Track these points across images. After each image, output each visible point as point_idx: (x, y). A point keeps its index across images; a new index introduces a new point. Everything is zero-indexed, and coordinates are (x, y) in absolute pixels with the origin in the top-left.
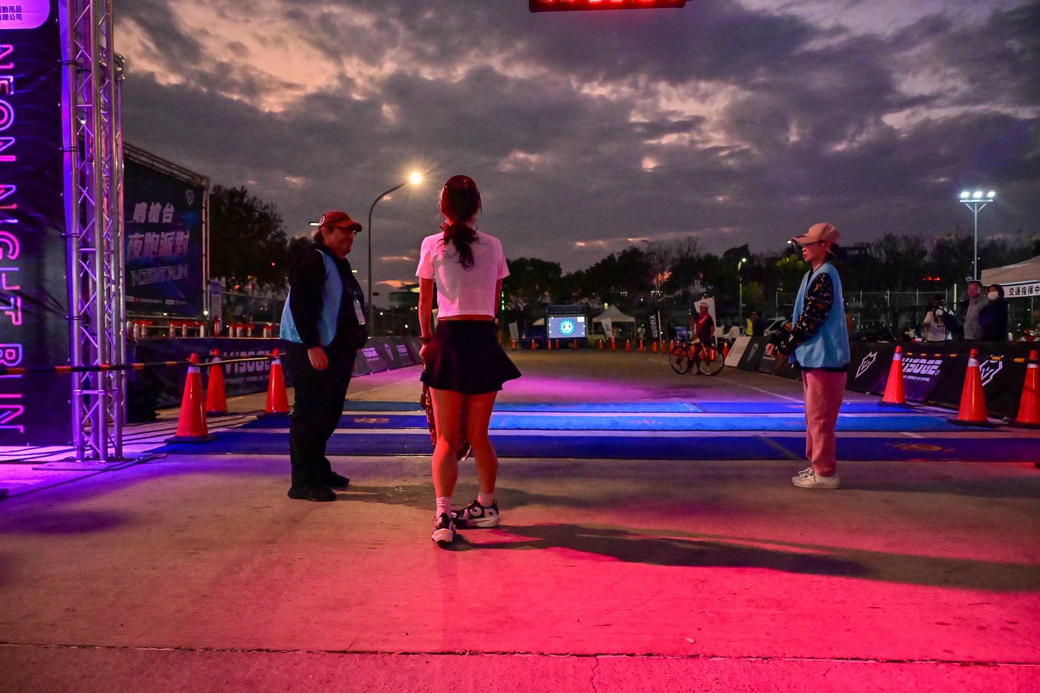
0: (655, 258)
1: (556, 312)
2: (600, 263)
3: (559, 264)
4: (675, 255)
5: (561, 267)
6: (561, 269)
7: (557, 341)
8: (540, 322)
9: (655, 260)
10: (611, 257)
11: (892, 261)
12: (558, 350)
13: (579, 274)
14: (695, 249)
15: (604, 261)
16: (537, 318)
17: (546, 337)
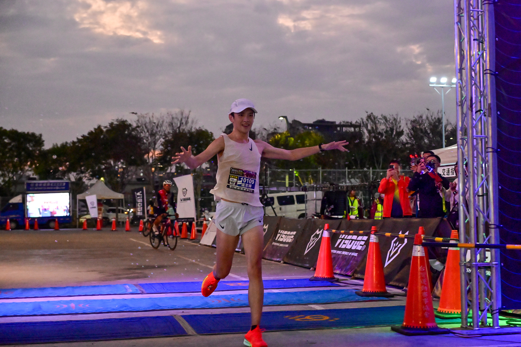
0: (146, 131)
1: (36, 188)
2: (87, 135)
3: (41, 135)
4: (166, 129)
5: (43, 138)
6: (43, 141)
7: (36, 220)
8: (17, 199)
9: (144, 134)
10: (99, 130)
11: (374, 140)
12: (37, 230)
13: (64, 146)
14: (187, 123)
15: (91, 133)
16: (14, 195)
17: (24, 216)
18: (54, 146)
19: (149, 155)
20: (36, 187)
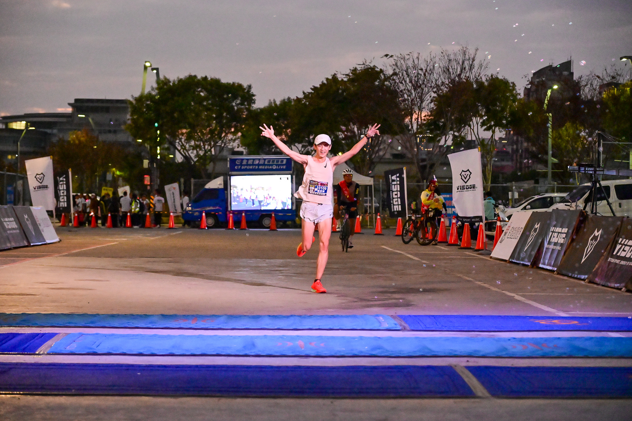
1: (243, 168)
2: (319, 87)
3: (250, 87)
4: (440, 77)
5: (253, 91)
6: (254, 95)
7: (243, 214)
8: (216, 184)
12: (245, 229)
13: (286, 103)
14: (471, 67)
15: (323, 85)
16: (211, 177)
17: (227, 208)
18: (270, 103)
19: (411, 118)
20: (244, 165)
